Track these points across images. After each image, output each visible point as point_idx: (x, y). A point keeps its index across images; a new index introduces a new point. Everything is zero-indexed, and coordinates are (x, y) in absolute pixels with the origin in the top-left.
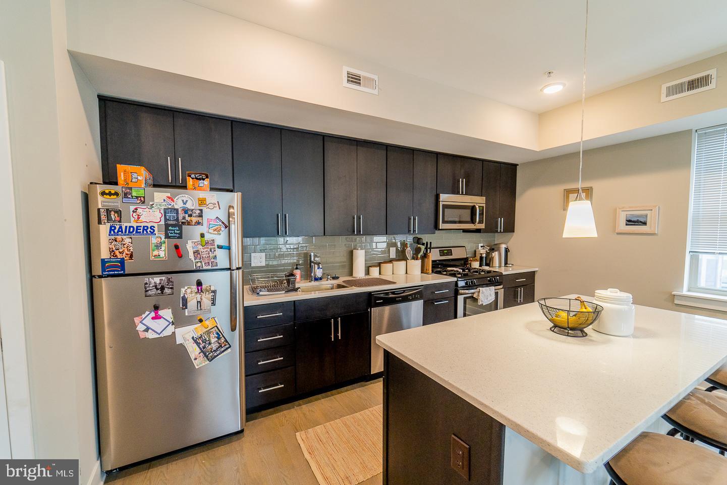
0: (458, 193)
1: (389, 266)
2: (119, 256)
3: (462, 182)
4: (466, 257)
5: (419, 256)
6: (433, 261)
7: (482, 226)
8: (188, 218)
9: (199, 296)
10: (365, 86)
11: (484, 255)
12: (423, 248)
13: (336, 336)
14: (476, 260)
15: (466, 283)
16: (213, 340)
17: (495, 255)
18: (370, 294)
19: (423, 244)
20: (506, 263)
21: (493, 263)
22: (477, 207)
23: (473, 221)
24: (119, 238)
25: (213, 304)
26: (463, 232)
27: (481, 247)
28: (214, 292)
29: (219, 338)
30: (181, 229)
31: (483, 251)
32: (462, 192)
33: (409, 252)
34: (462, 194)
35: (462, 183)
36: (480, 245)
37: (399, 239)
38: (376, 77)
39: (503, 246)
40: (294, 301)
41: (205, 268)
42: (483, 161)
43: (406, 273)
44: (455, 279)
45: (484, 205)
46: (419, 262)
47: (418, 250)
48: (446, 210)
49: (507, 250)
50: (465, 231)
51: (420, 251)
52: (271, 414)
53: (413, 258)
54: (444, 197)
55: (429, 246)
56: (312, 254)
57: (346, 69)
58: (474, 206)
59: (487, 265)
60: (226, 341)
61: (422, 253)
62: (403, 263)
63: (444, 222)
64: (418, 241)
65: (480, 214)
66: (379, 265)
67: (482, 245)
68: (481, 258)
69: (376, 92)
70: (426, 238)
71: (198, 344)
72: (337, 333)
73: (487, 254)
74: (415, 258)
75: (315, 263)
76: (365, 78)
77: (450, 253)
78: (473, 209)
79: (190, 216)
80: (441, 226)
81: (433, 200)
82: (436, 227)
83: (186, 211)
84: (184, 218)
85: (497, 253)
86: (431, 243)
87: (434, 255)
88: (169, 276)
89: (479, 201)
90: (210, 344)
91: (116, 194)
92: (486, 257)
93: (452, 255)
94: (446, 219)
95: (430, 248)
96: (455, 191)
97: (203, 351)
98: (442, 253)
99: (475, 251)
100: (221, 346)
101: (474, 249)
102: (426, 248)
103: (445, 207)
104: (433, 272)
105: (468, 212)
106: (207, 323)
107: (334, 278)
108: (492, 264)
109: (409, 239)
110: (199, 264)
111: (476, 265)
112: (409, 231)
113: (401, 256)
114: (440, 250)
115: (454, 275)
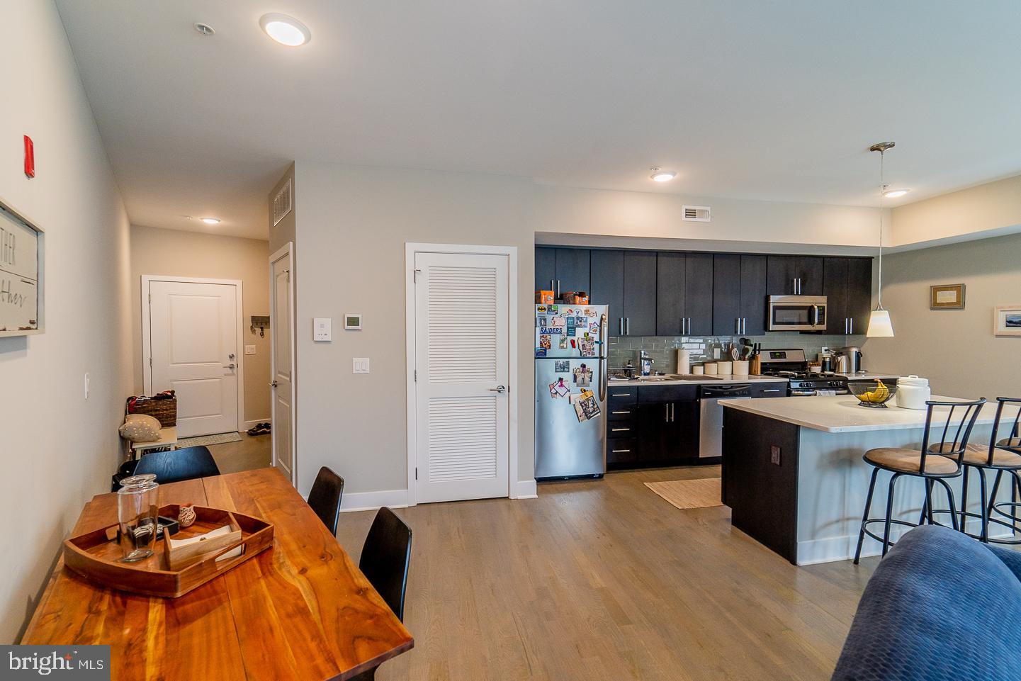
0: (792, 293)
1: (714, 365)
2: (544, 346)
3: (797, 281)
4: (804, 360)
5: (747, 357)
6: (762, 364)
7: (823, 327)
8: (579, 323)
9: (583, 374)
10: (699, 217)
11: (828, 360)
12: (751, 349)
13: (670, 419)
14: (818, 365)
15: (800, 385)
16: (591, 405)
17: (843, 359)
18: (699, 386)
19: (751, 345)
20: (858, 369)
21: (839, 368)
22: (816, 307)
23: (811, 322)
24: (545, 335)
25: (591, 381)
26: (800, 333)
27: (826, 350)
28: (591, 372)
29: (594, 405)
30: (575, 331)
31: (827, 356)
32: (797, 292)
33: (735, 352)
34: (797, 294)
35: (797, 283)
36: (823, 349)
37: (724, 340)
38: (708, 208)
39: (854, 350)
40: (638, 386)
41: (588, 356)
42: (823, 258)
43: (732, 374)
44: (787, 380)
45: (826, 305)
46: (746, 363)
47: (745, 351)
48: (777, 311)
49: (859, 355)
50: (802, 332)
51: (748, 352)
52: (617, 473)
53: (740, 359)
54: (775, 299)
55: (757, 348)
56: (643, 352)
57: (684, 208)
58: (812, 307)
59: (834, 370)
60: (598, 407)
61: (749, 354)
62: (729, 363)
63: (775, 323)
64: (745, 342)
65: (819, 314)
66: (703, 364)
67: (827, 348)
68: (824, 363)
69: (709, 220)
70: (754, 339)
71: (582, 406)
72: (670, 416)
73: (833, 359)
74: (742, 358)
75: (645, 359)
76: (699, 211)
77: (783, 355)
78: (811, 309)
79: (580, 321)
80: (772, 327)
81: (762, 302)
82: (766, 328)
83: (578, 318)
84: (577, 323)
85: (844, 357)
86: (759, 344)
87: (764, 357)
88: (567, 360)
89: (820, 301)
90: (588, 407)
91: (545, 309)
92: (830, 362)
93: (785, 358)
94: (777, 321)
95: (759, 350)
96: (789, 291)
97: (585, 412)
98: (773, 355)
99: (817, 356)
100: (594, 411)
101: (816, 353)
102: (755, 350)
103: (776, 308)
104: (762, 373)
105: (805, 312)
106: (587, 393)
107: (660, 374)
108: (839, 370)
109: (736, 340)
110: (585, 353)
111: (817, 370)
112: (736, 332)
113: (727, 356)
114: (771, 353)
115: (786, 376)
